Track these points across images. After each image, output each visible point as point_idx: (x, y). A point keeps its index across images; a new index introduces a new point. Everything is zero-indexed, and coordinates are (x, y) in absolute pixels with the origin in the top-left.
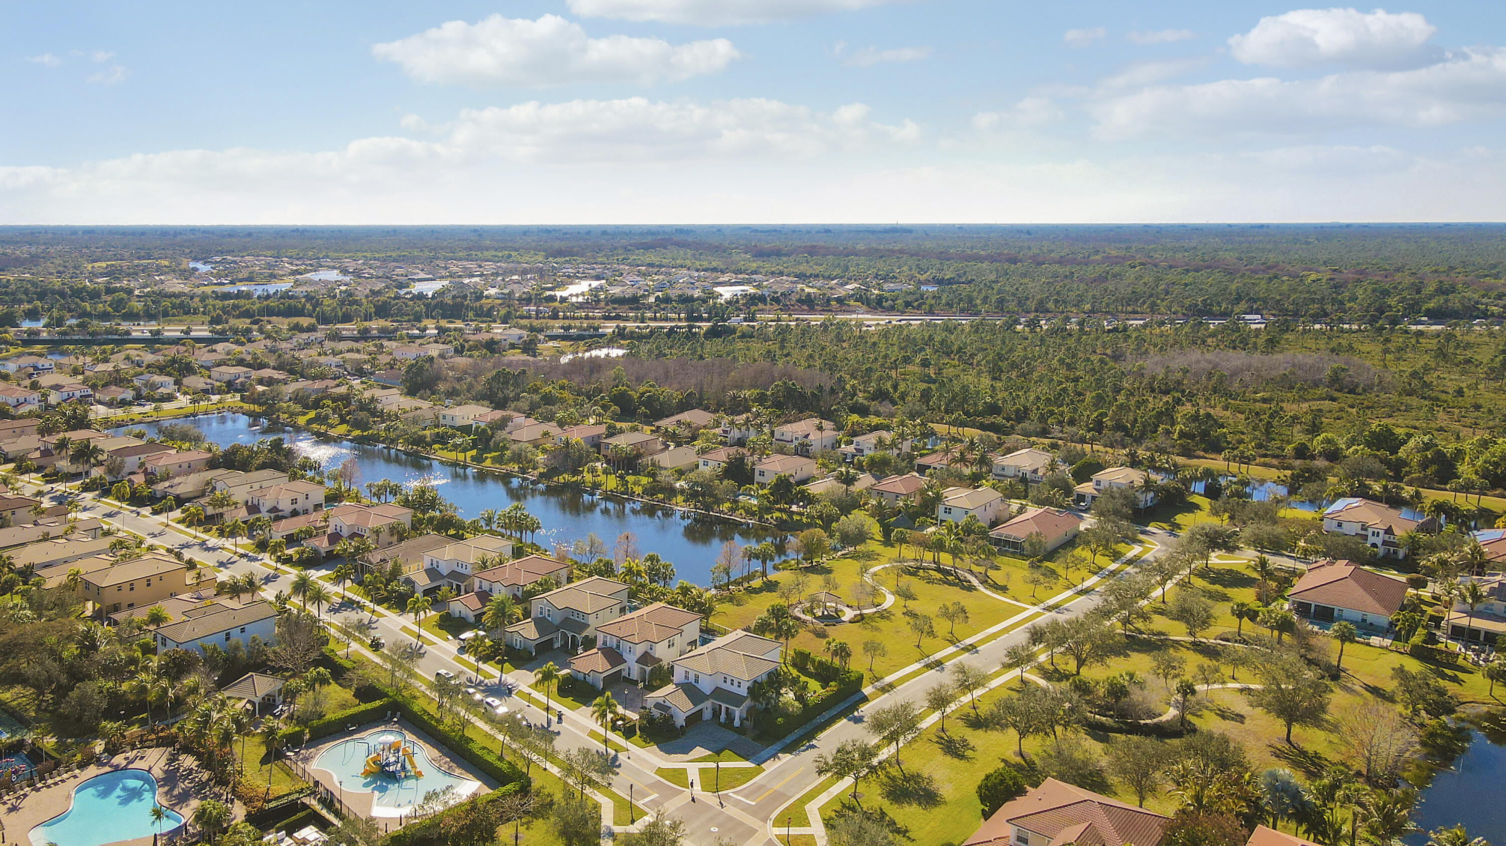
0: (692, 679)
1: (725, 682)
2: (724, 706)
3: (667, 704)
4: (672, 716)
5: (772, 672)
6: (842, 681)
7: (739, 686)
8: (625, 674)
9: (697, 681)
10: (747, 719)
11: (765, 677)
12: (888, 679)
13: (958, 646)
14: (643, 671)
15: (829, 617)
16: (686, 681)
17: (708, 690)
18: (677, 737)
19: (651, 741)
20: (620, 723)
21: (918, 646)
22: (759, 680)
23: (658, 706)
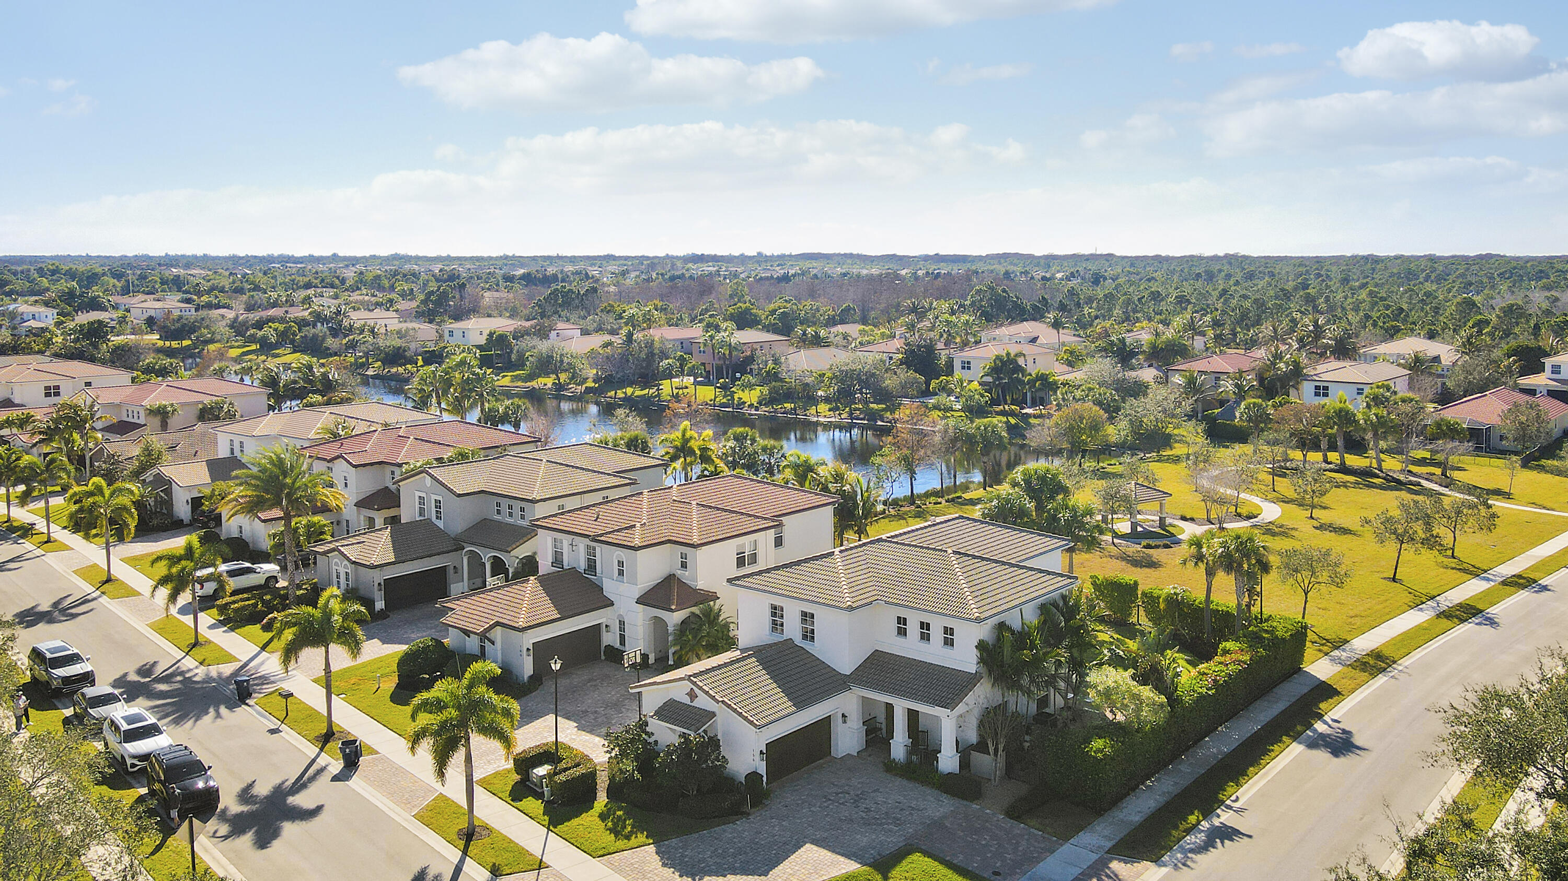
0: (793, 629)
1: (902, 632)
2: (901, 706)
3: (702, 702)
4: (714, 743)
5: (1054, 604)
6: (1255, 640)
7: (949, 642)
8: (609, 639)
9: (809, 635)
10: (981, 747)
11: (1031, 617)
12: (1363, 643)
13: (1488, 580)
14: (659, 623)
15: (1148, 534)
16: (776, 638)
17: (845, 663)
18: (736, 812)
19: (639, 827)
20: (542, 771)
21: (1394, 579)
22: (1016, 625)
23: (669, 712)
